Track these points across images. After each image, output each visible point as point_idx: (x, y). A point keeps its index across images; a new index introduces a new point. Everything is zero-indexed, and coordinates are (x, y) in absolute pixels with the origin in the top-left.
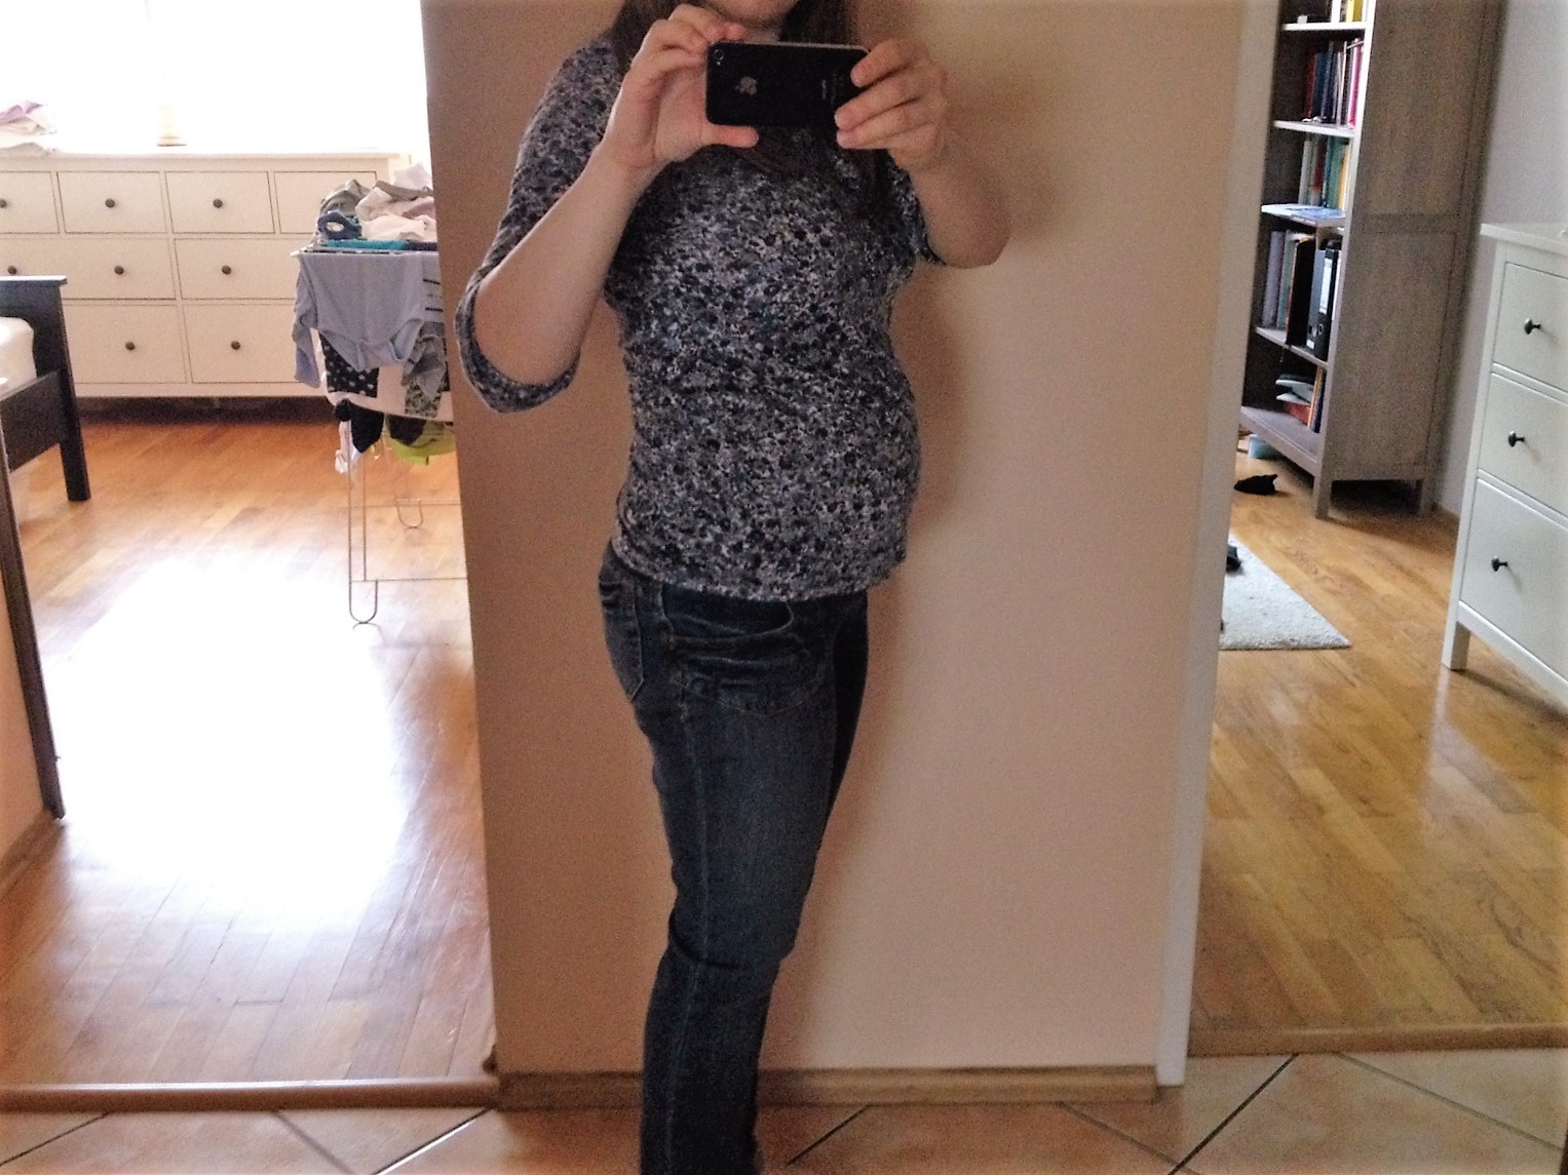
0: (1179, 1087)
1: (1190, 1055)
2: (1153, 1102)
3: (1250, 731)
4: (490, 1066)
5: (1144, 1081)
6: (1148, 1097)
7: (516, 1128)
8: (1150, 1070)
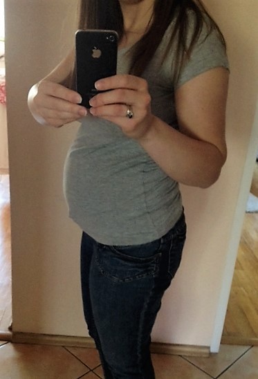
0: (217, 353)
1: (221, 343)
2: (209, 357)
3: (246, 243)
4: (10, 329)
5: (206, 351)
6: (208, 356)
7: (17, 349)
8: (209, 348)
